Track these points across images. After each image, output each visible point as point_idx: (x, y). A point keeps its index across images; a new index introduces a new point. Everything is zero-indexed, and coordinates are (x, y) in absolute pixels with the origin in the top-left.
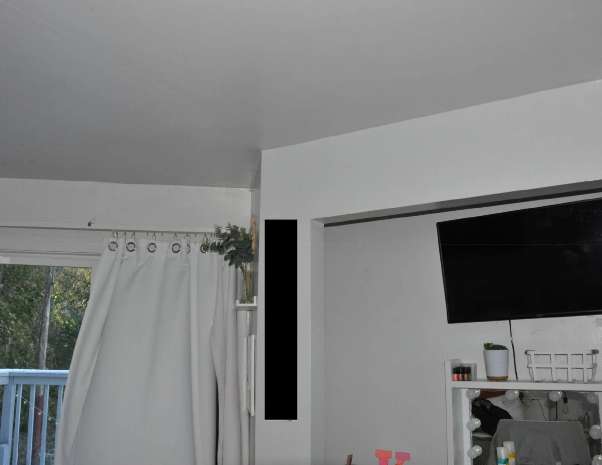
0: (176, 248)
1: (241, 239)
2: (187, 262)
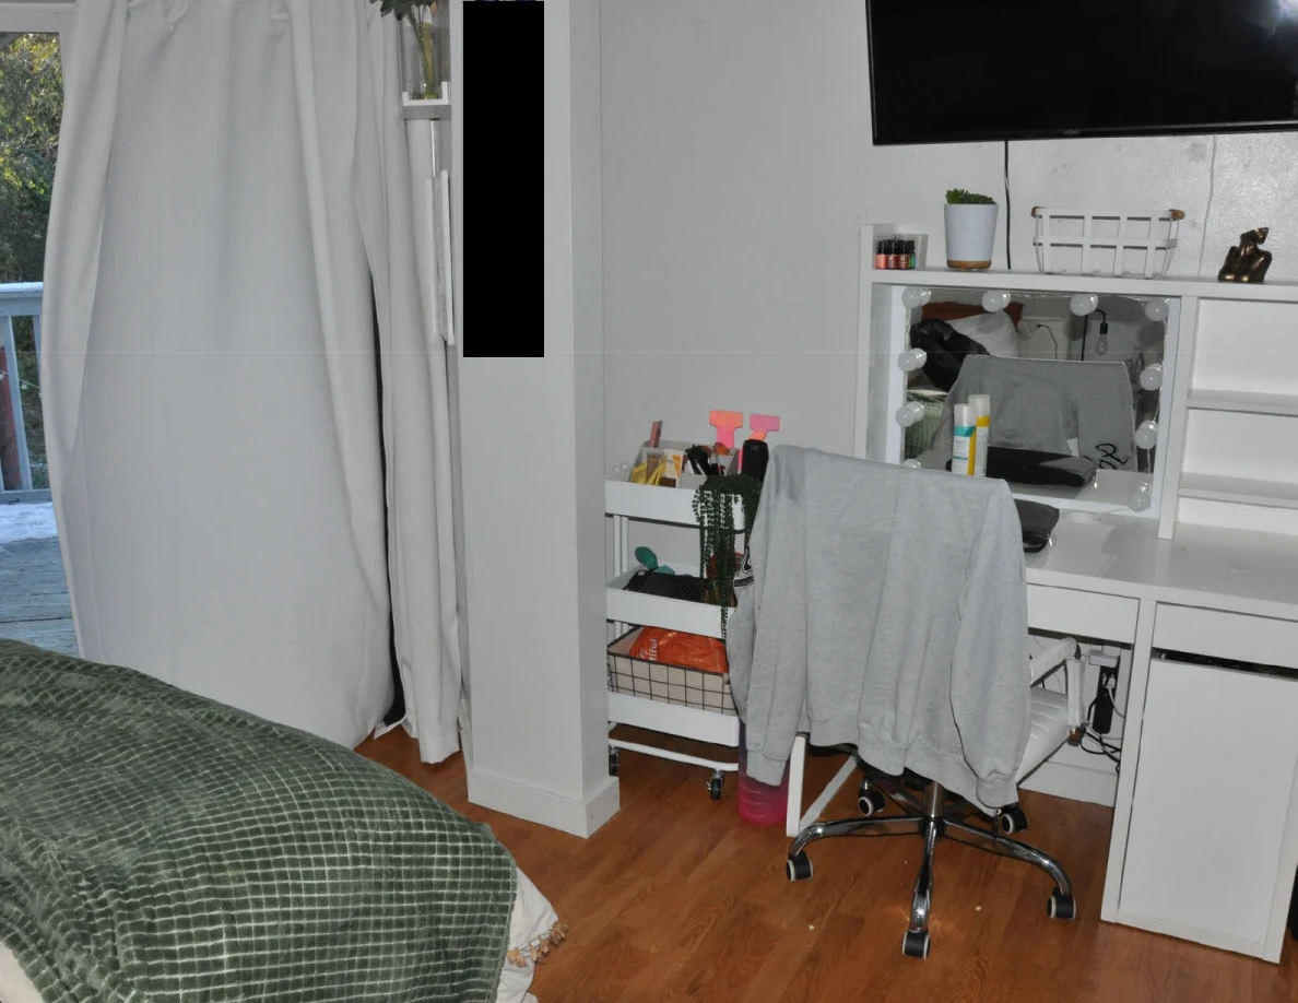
2: (285, 7)
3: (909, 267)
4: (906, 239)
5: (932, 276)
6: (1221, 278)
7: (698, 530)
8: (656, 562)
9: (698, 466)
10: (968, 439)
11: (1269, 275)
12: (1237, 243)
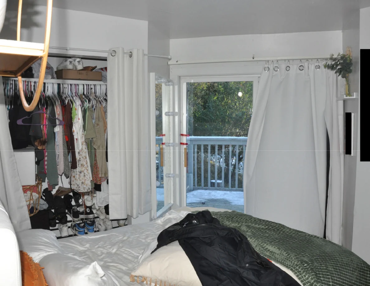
1: (348, 61)
2: (309, 75)
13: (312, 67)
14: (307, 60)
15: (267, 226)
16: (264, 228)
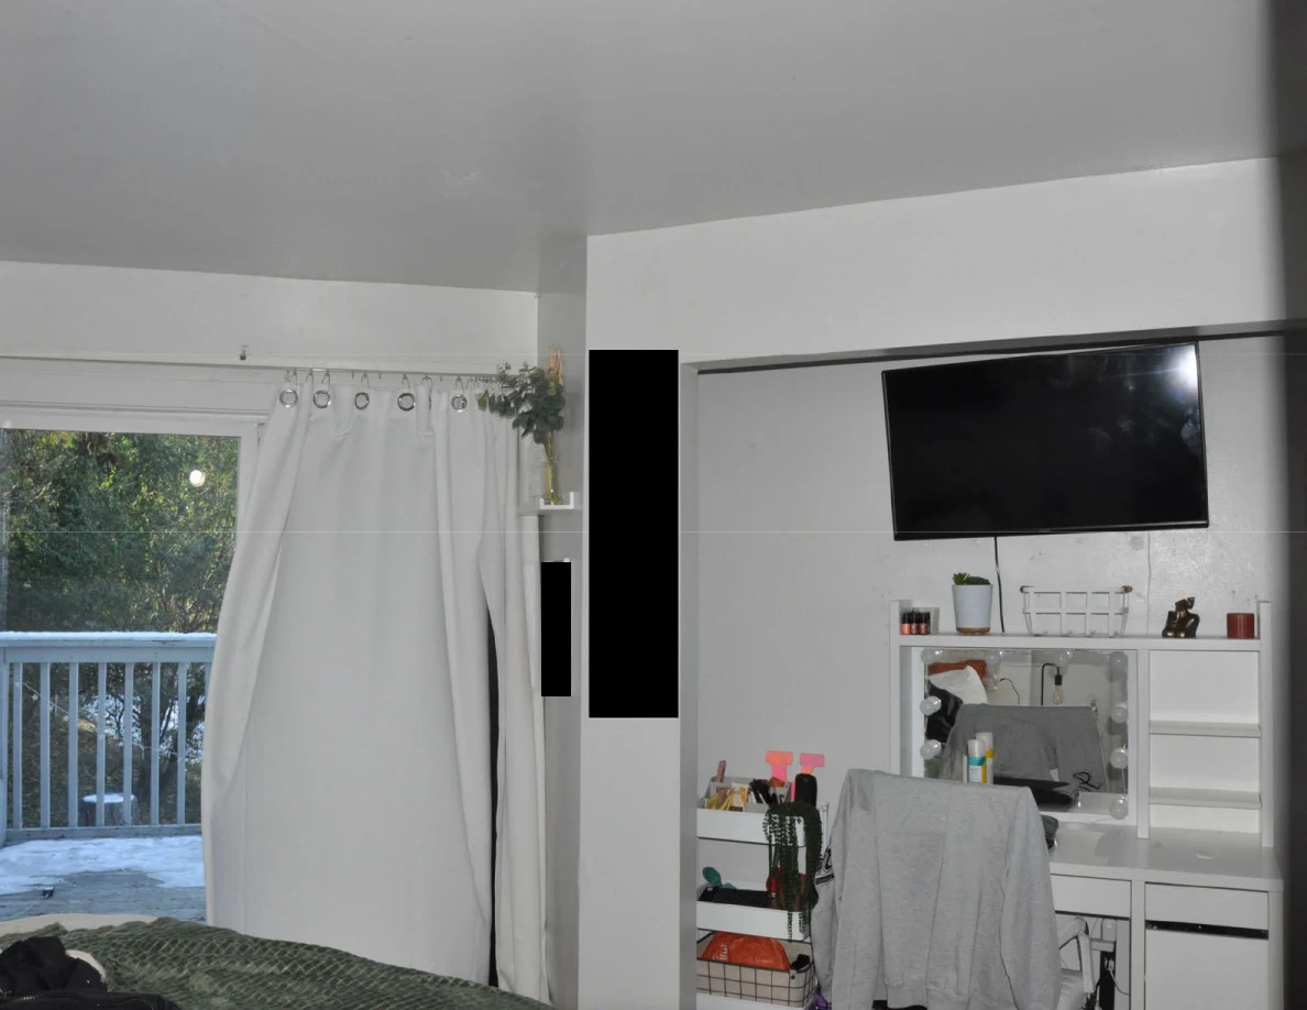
0: (406, 402)
1: (552, 392)
2: (430, 427)
3: (927, 633)
4: (922, 611)
5: (944, 639)
6: (1164, 635)
7: (767, 848)
8: (719, 881)
9: (761, 796)
10: (980, 767)
11: (1199, 632)
12: (1174, 609)
13: (442, 402)
14: (427, 376)
15: (287, 963)
16: (278, 972)
